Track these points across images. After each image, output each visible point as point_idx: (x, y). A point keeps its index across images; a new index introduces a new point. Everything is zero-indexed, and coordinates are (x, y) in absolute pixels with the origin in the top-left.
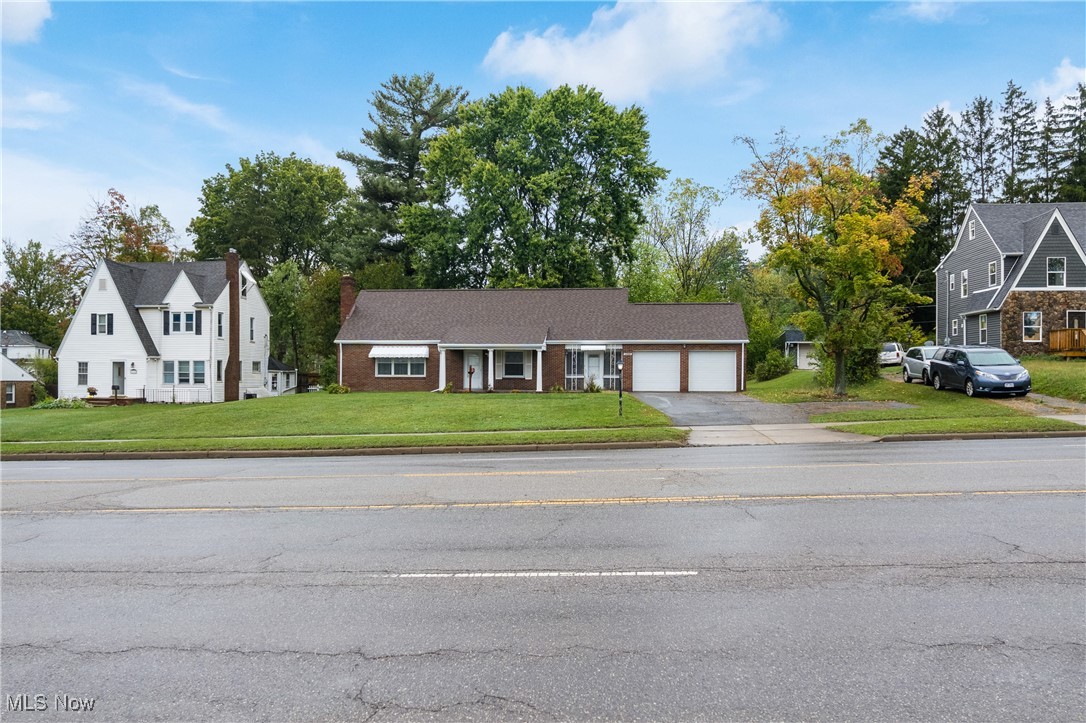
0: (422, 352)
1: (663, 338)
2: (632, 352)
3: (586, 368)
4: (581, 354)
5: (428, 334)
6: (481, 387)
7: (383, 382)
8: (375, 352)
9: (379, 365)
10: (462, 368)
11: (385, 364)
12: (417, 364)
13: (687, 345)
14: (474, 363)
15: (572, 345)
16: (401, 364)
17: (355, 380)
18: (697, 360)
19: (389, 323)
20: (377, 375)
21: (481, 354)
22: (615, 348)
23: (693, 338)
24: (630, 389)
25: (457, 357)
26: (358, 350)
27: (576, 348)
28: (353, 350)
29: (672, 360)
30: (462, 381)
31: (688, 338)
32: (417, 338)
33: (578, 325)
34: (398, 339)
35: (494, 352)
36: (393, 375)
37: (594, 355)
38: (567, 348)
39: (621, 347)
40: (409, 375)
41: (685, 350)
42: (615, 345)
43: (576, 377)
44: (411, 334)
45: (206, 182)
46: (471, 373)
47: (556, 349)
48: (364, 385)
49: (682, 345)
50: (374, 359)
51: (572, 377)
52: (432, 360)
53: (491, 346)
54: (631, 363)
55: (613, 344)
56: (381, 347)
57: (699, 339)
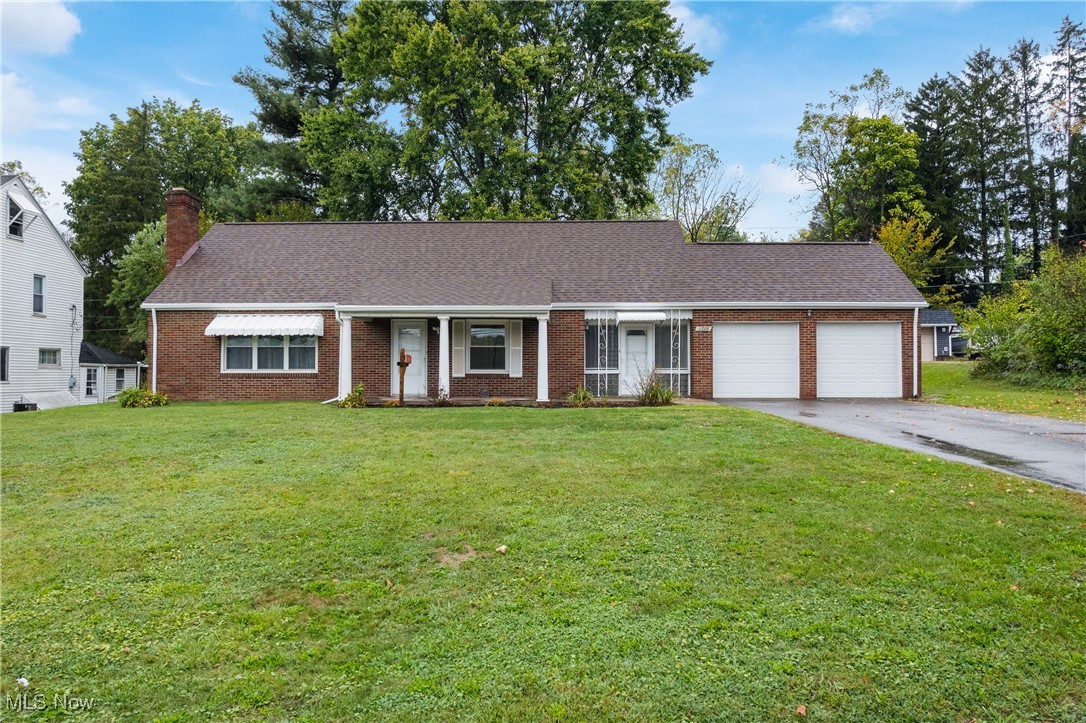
0: (312, 325)
1: (769, 298)
2: (711, 324)
3: (622, 355)
4: (613, 329)
5: (323, 292)
6: (423, 391)
7: (235, 384)
8: (219, 326)
9: (229, 350)
10: (389, 356)
11: (239, 348)
12: (301, 347)
13: (814, 310)
14: (412, 346)
15: (598, 313)
16: (270, 349)
17: (182, 381)
18: (830, 338)
19: (252, 273)
20: (224, 370)
21: (424, 324)
22: (680, 316)
23: (824, 298)
24: (707, 396)
25: (378, 331)
26: (188, 323)
27: (607, 317)
28: (179, 320)
29: (787, 338)
30: (386, 380)
31: (815, 299)
32: (301, 299)
33: (605, 277)
34: (265, 300)
35: (450, 322)
36: (255, 370)
37: (636, 330)
38: (588, 316)
39: (689, 316)
40: (286, 369)
41: (808, 321)
42: (679, 311)
43: (607, 372)
44: (289, 290)
45: (84, 133)
46: (403, 365)
47: (568, 319)
48: (198, 388)
49: (802, 310)
50: (219, 338)
51: (599, 372)
52: (328, 340)
53: (444, 311)
54: (710, 346)
55: (677, 310)
56: (232, 316)
57: (836, 300)
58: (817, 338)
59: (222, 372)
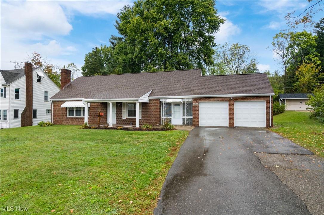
1: (217, 94)
2: (198, 102)
3: (173, 112)
4: (169, 104)
6: (115, 123)
7: (70, 120)
9: (69, 111)
10: (106, 113)
11: (71, 110)
13: (233, 97)
15: (163, 99)
16: (79, 111)
17: (58, 119)
18: (239, 107)
21: (115, 104)
22: (188, 100)
23: (236, 93)
24: (197, 125)
27: (165, 101)
29: (224, 107)
31: (233, 94)
33: (169, 88)
36: (75, 116)
37: (177, 104)
38: (161, 100)
39: (191, 100)
40: (82, 117)
41: (232, 101)
42: (188, 98)
43: (167, 117)
47: (154, 101)
48: (62, 121)
49: (229, 97)
50: (66, 108)
51: (164, 118)
53: (111, 100)
54: (198, 109)
55: (187, 98)
56: (69, 102)
57: (241, 94)
58: (234, 107)
59: (67, 117)
